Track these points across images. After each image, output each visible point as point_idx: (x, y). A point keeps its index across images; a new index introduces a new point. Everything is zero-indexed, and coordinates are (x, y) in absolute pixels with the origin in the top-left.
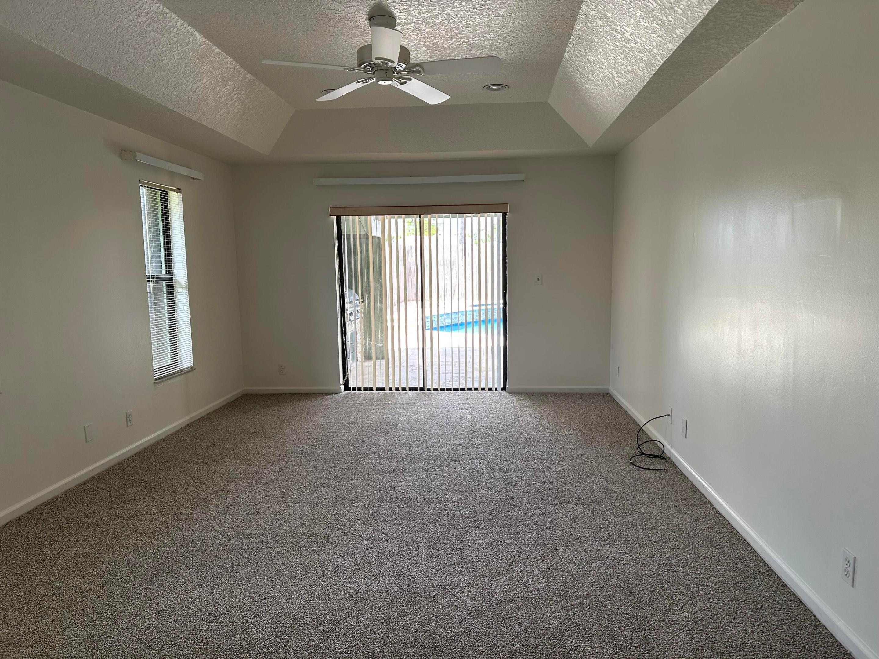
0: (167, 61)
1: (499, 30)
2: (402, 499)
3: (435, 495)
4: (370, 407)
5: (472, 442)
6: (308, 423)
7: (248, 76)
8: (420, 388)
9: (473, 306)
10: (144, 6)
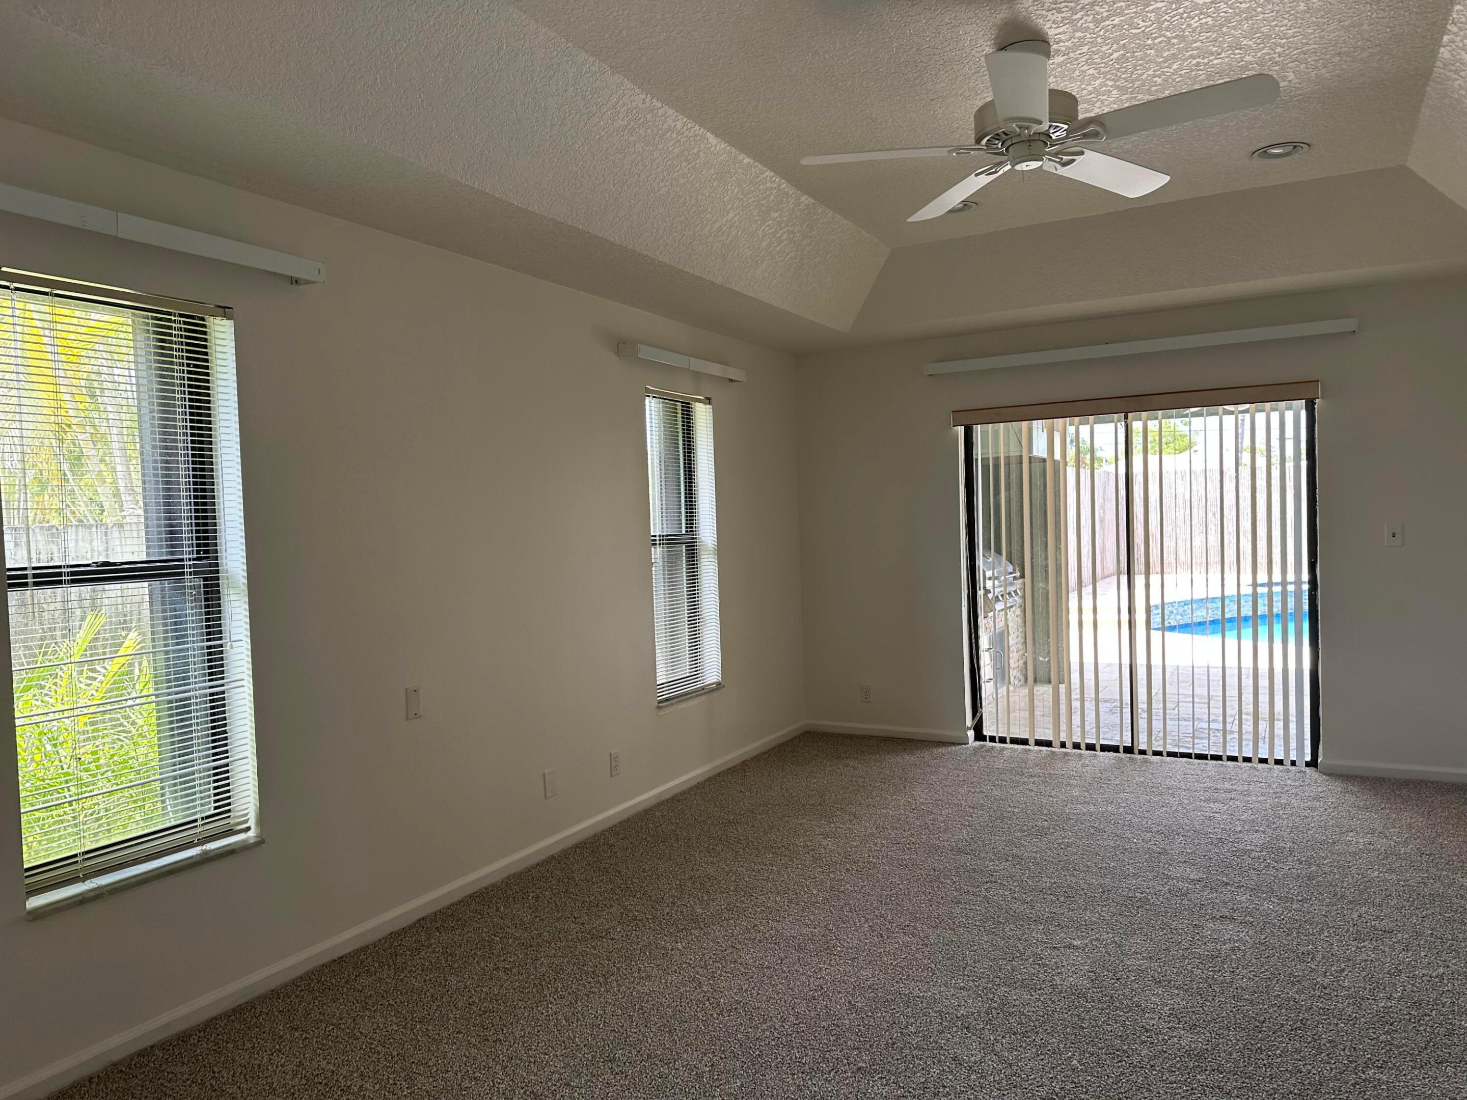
0: (666, 189)
1: (1276, 25)
2: (1054, 987)
3: (1127, 991)
4: (1018, 777)
5: (1224, 879)
6: (900, 798)
7: (804, 198)
8: (1124, 747)
9: (1255, 585)
10: (621, 102)
